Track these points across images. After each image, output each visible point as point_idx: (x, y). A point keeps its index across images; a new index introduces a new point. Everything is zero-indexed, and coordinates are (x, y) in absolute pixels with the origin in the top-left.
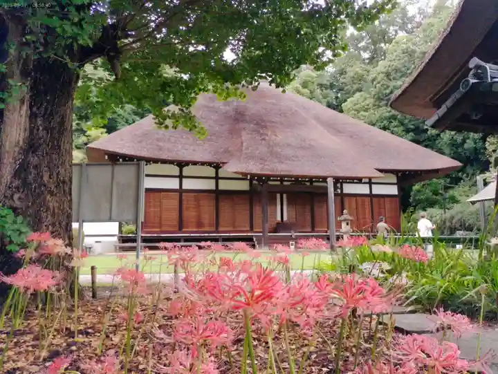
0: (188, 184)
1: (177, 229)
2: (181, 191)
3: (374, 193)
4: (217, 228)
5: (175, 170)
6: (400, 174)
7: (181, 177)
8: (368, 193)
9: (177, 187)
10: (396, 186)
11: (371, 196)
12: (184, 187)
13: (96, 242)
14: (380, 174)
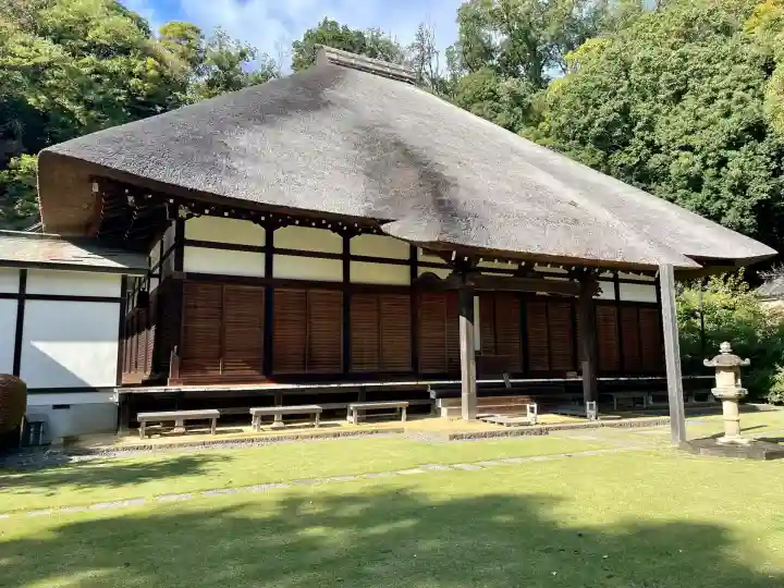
0: (285, 268)
1: (259, 371)
2: (268, 282)
4: (346, 369)
5: (255, 234)
7: (269, 250)
9: (260, 273)
11: (617, 304)
12: (277, 273)
13: (56, 407)
14: (695, 264)
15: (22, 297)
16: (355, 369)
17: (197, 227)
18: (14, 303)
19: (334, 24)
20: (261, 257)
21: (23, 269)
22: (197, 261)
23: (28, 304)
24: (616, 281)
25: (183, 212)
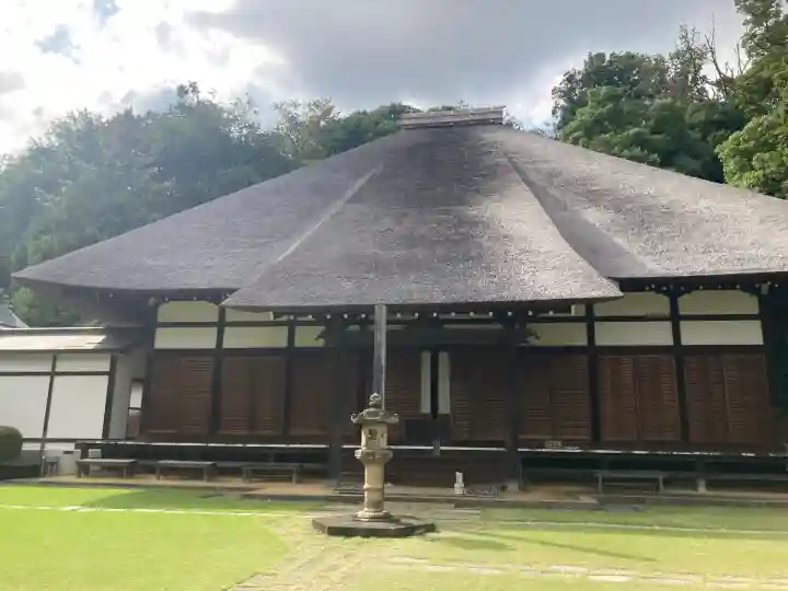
0: (235, 339)
1: (205, 430)
2: (219, 353)
3: (686, 340)
4: (285, 429)
5: (209, 312)
6: (765, 289)
7: (221, 325)
8: (669, 342)
9: (212, 345)
10: (757, 324)
11: (678, 350)
12: (227, 344)
13: (66, 452)
14: (614, 291)
15: (53, 374)
16: (294, 432)
17: (167, 312)
18: (48, 378)
19: (601, 56)
20: (214, 330)
21: (55, 355)
22: (165, 340)
23: (58, 379)
24: (675, 318)
25: (152, 301)
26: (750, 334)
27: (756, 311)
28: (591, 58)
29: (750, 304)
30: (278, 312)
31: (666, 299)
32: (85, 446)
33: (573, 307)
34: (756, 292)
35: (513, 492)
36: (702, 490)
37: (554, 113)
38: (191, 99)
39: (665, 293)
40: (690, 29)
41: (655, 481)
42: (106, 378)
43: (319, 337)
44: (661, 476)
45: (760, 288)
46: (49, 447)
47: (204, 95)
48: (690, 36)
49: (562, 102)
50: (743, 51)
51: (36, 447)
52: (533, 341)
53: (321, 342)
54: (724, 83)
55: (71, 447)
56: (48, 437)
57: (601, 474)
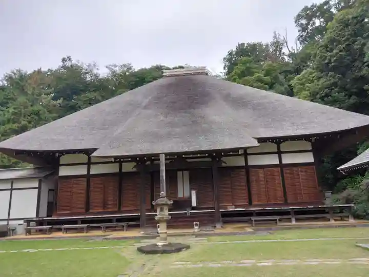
0: (95, 170)
1: (84, 211)
2: (88, 177)
3: (284, 162)
4: (119, 208)
5: (84, 158)
6: (314, 140)
7: (89, 164)
8: (277, 162)
9: (85, 173)
10: (311, 154)
11: (281, 166)
12: (92, 172)
13: (19, 224)
14: (256, 143)
15: (12, 190)
16: (123, 209)
17: (63, 159)
18: (9, 192)
19: (243, 44)
20: (86, 166)
21: (12, 181)
22: (63, 172)
24: (280, 153)
25: (57, 155)
26: (309, 158)
27: (311, 149)
28: (239, 45)
29: (309, 146)
30: (116, 158)
31: (276, 145)
32: (28, 221)
33: (240, 150)
34: (310, 141)
35: (219, 229)
36: (294, 223)
37: (224, 68)
38: (68, 64)
39: (275, 143)
40: (277, 33)
41: (276, 220)
42: (37, 190)
43: (134, 168)
44: (277, 218)
45: (311, 140)
46: (11, 222)
47: (74, 62)
48: (277, 36)
49: (227, 64)
50: (298, 42)
51: (5, 223)
52: (224, 165)
53: (135, 170)
54: (291, 55)
55: (22, 222)
56: (10, 218)
57: (253, 219)
